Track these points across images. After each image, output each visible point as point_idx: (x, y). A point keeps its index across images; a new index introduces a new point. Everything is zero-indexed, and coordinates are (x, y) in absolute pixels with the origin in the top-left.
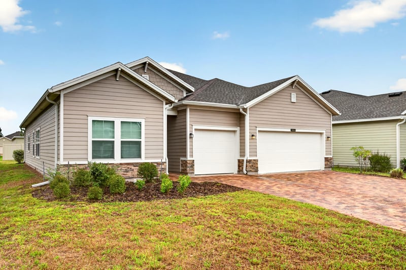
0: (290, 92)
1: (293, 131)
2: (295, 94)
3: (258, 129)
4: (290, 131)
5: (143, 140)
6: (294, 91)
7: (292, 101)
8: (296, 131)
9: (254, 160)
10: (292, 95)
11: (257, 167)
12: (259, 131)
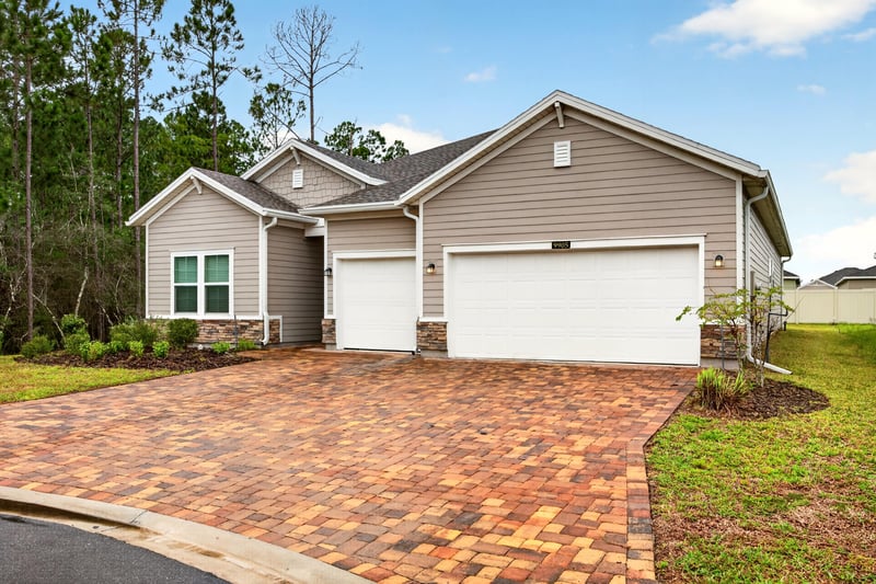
0: (547, 141)
1: (561, 247)
2: (568, 143)
3: (447, 250)
4: (549, 246)
5: (231, 283)
6: (562, 137)
7: (556, 165)
8: (573, 246)
9: (435, 324)
10: (556, 148)
11: (444, 342)
12: (453, 255)
